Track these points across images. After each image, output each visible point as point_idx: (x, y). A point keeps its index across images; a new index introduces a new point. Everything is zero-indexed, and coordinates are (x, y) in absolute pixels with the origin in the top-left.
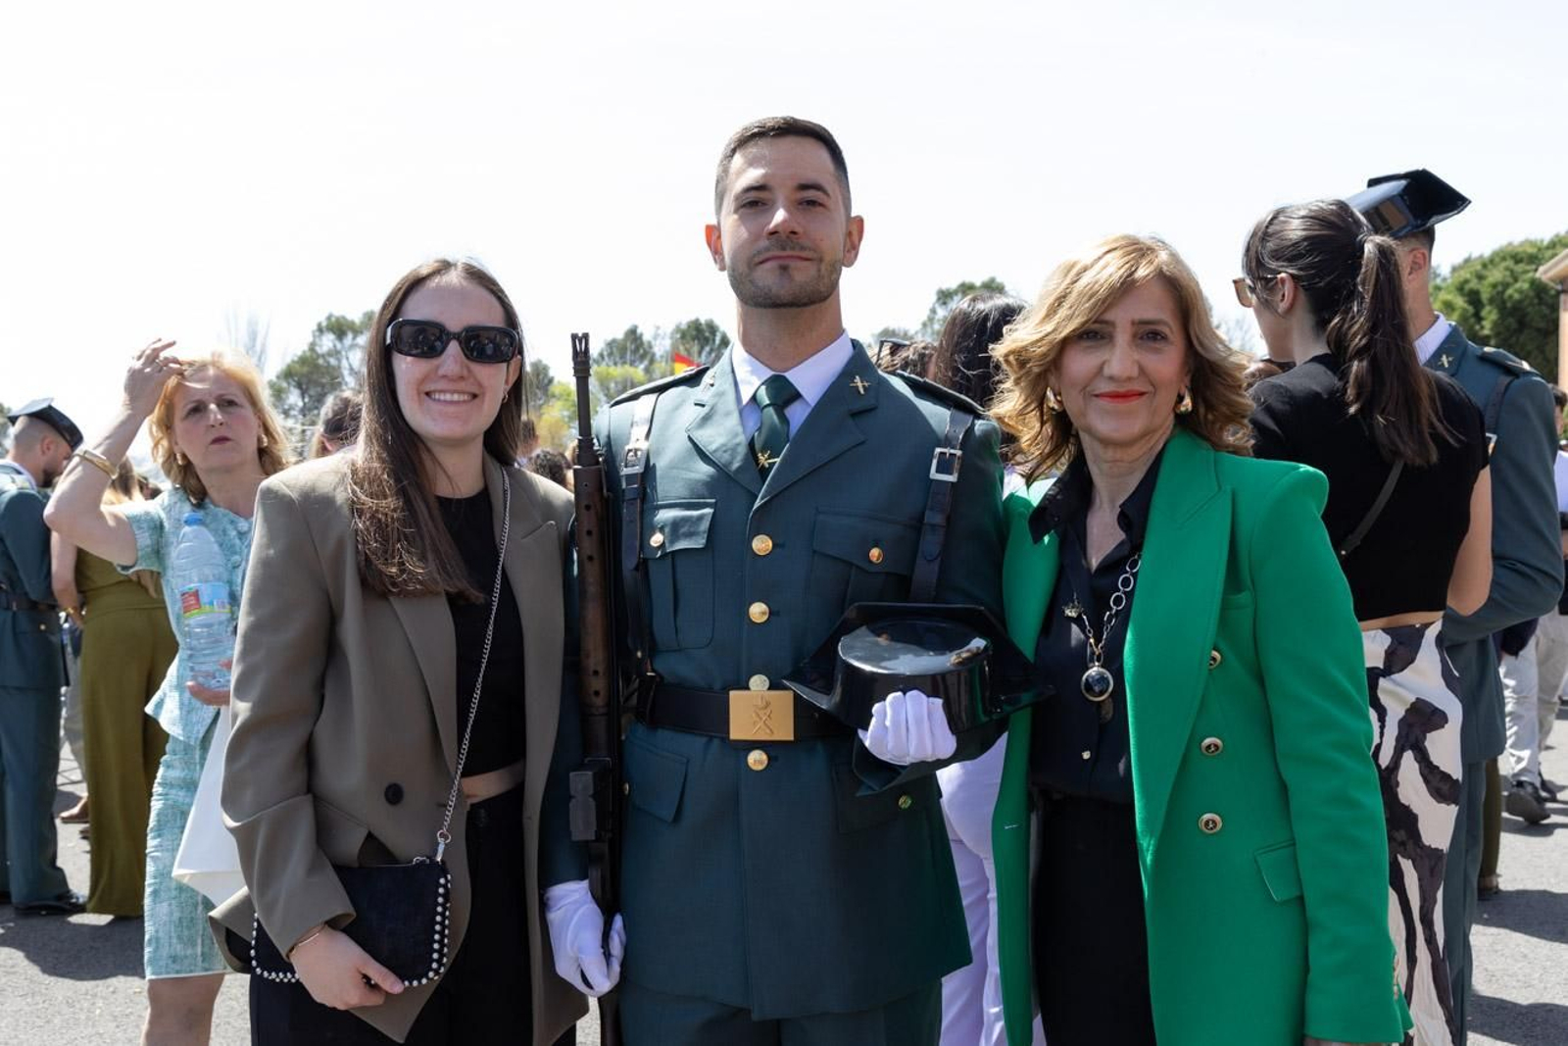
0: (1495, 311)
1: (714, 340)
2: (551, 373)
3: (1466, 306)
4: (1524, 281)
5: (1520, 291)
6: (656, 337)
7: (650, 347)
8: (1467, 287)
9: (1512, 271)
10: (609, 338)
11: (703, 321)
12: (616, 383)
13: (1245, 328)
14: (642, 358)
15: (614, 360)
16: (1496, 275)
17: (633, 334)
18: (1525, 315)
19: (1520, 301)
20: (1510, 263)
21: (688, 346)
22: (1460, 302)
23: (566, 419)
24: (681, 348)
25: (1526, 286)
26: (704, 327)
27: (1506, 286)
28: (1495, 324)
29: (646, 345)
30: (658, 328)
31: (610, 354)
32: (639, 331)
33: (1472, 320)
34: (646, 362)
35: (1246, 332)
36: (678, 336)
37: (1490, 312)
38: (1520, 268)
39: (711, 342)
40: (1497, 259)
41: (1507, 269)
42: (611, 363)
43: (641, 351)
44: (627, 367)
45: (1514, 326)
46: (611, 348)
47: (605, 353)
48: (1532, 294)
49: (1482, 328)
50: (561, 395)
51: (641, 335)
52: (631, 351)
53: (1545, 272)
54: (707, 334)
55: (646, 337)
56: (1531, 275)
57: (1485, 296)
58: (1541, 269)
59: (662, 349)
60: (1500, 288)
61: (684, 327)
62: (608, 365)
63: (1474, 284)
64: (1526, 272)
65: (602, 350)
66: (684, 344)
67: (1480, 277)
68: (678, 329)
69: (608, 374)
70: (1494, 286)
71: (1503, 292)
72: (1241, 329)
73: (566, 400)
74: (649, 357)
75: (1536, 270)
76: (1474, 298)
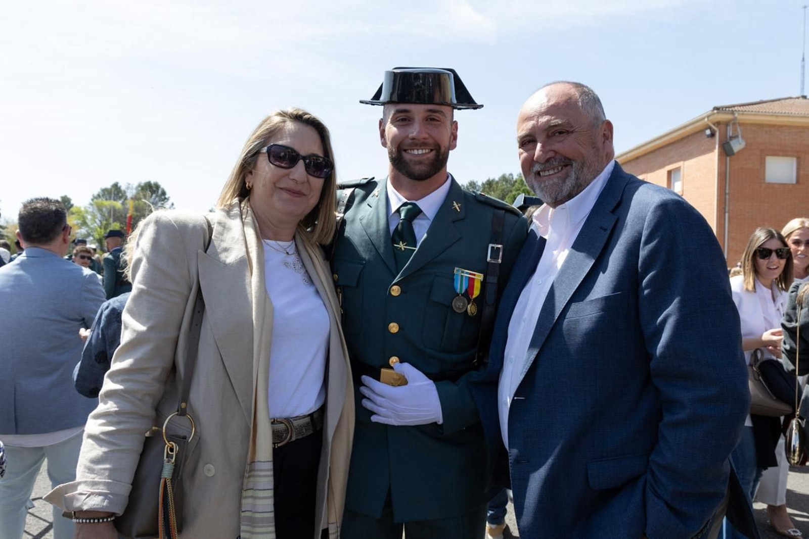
1: (158, 192)
2: (72, 202)
6: (128, 188)
7: (125, 192)
10: (104, 187)
11: (152, 182)
12: (107, 209)
14: (120, 198)
15: (106, 197)
17: (116, 186)
21: (145, 193)
23: (80, 225)
24: (141, 194)
26: (153, 185)
29: (123, 192)
30: (129, 184)
31: (103, 195)
32: (119, 185)
34: (122, 200)
36: (140, 189)
39: (156, 192)
42: (104, 199)
43: (120, 195)
44: (112, 201)
46: (104, 193)
47: (101, 195)
50: (77, 212)
51: (120, 187)
52: (115, 194)
54: (154, 189)
55: (123, 188)
59: (131, 194)
61: (142, 185)
62: (102, 200)
65: (99, 193)
66: (142, 192)
68: (139, 186)
69: (102, 204)
73: (79, 215)
74: (124, 198)
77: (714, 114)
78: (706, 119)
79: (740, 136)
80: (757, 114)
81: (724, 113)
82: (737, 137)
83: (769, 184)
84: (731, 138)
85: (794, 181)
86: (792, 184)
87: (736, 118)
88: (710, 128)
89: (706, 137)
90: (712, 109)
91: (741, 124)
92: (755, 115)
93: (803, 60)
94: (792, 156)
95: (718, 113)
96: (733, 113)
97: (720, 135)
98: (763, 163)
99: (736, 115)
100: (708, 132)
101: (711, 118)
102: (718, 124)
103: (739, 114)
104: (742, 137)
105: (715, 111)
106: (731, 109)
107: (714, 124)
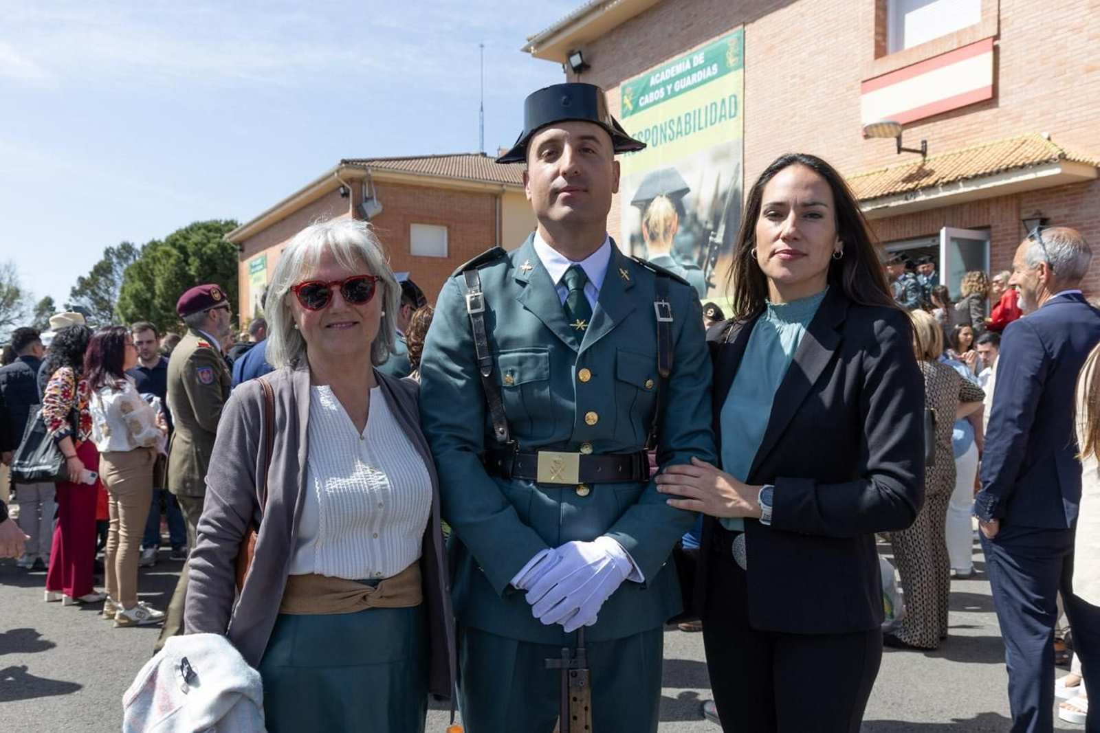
0: (198, 260)
3: (179, 254)
4: (214, 243)
5: (211, 249)
8: (178, 243)
9: (206, 236)
13: (11, 271)
16: (195, 238)
18: (215, 264)
19: (211, 255)
20: (203, 231)
22: (175, 252)
25: (215, 246)
27: (204, 245)
28: (197, 270)
33: (184, 264)
35: (12, 273)
37: (195, 261)
38: (211, 234)
40: (196, 228)
41: (204, 234)
45: (209, 271)
48: (219, 251)
49: (190, 269)
53: (229, 238)
56: (218, 239)
57: (190, 249)
58: (226, 235)
60: (200, 246)
63: (182, 242)
64: (215, 238)
67: (186, 239)
70: (196, 244)
71: (200, 249)
72: (9, 271)
75: (221, 237)
76: (182, 249)
77: (342, 168)
78: (336, 175)
79: (375, 197)
80: (394, 171)
81: (354, 168)
82: (372, 198)
83: (416, 257)
84: (367, 199)
85: (446, 255)
86: (443, 258)
87: (369, 175)
88: (343, 186)
89: (340, 196)
90: (340, 162)
91: (377, 183)
92: (393, 172)
93: (482, 110)
94: (441, 224)
95: (347, 167)
96: (365, 168)
97: (353, 195)
98: (407, 231)
99: (370, 171)
100: (342, 190)
101: (340, 173)
102: (351, 181)
103: (372, 170)
104: (378, 199)
105: (343, 165)
106: (363, 164)
107: (347, 182)
